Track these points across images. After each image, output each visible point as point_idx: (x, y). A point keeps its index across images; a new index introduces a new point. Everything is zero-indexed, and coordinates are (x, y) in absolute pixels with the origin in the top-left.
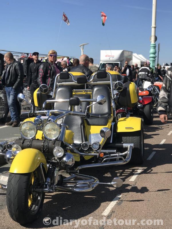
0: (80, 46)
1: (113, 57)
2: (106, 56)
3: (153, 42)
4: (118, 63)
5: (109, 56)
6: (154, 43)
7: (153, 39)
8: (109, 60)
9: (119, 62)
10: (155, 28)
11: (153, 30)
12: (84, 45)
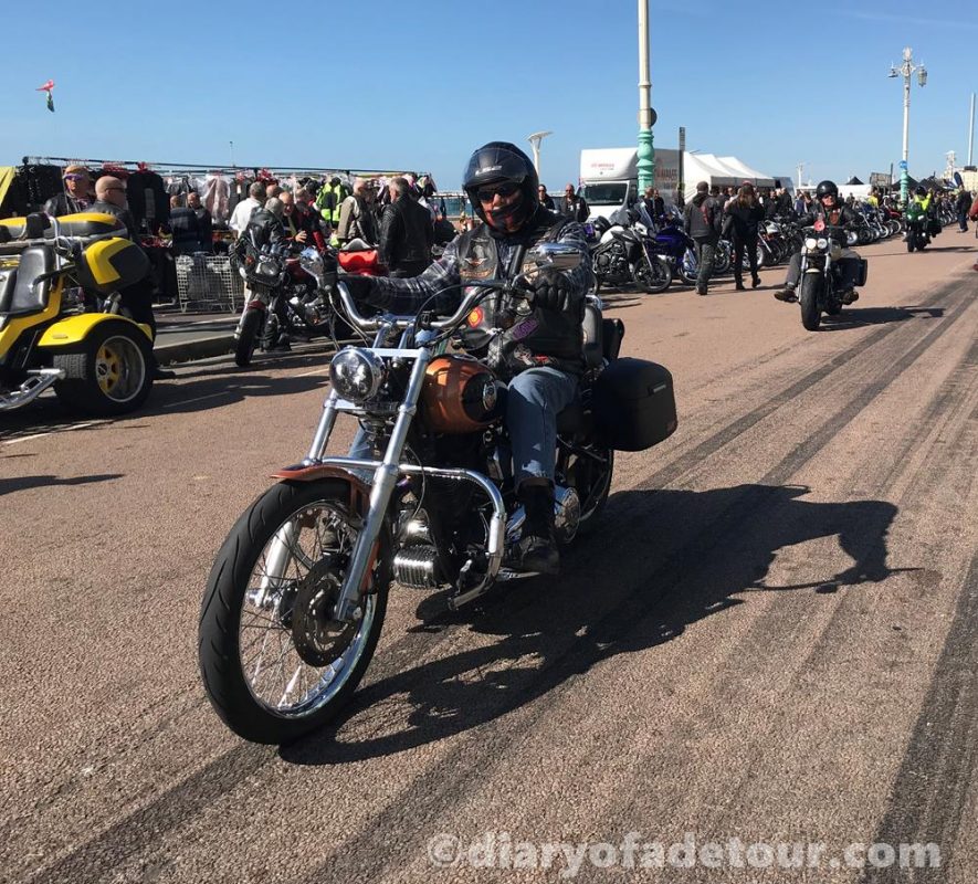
0: (530, 140)
1: (611, 166)
2: (594, 165)
3: (644, 128)
4: (625, 185)
5: (600, 165)
6: (647, 130)
7: (644, 117)
8: (600, 176)
9: (628, 182)
10: (648, 87)
11: (643, 92)
12: (540, 137)
